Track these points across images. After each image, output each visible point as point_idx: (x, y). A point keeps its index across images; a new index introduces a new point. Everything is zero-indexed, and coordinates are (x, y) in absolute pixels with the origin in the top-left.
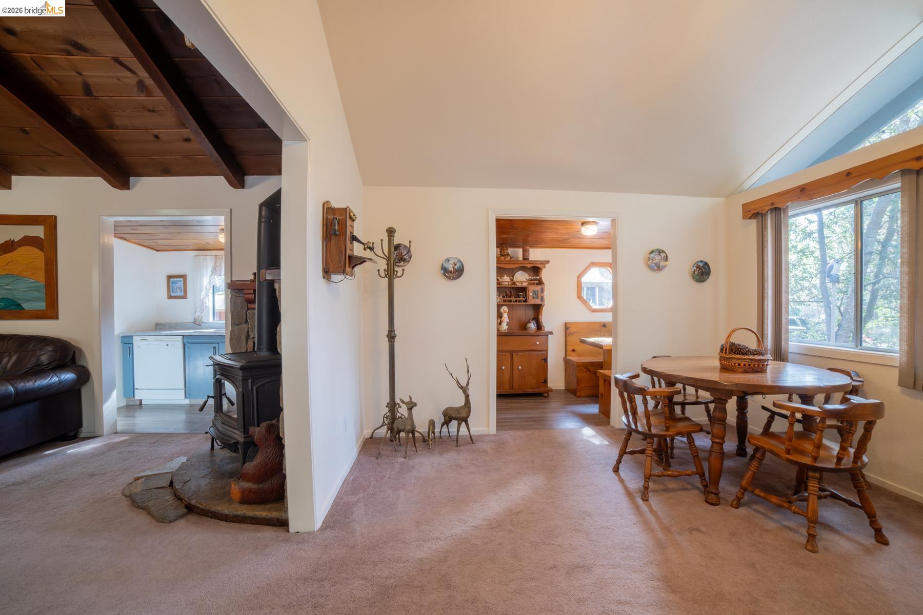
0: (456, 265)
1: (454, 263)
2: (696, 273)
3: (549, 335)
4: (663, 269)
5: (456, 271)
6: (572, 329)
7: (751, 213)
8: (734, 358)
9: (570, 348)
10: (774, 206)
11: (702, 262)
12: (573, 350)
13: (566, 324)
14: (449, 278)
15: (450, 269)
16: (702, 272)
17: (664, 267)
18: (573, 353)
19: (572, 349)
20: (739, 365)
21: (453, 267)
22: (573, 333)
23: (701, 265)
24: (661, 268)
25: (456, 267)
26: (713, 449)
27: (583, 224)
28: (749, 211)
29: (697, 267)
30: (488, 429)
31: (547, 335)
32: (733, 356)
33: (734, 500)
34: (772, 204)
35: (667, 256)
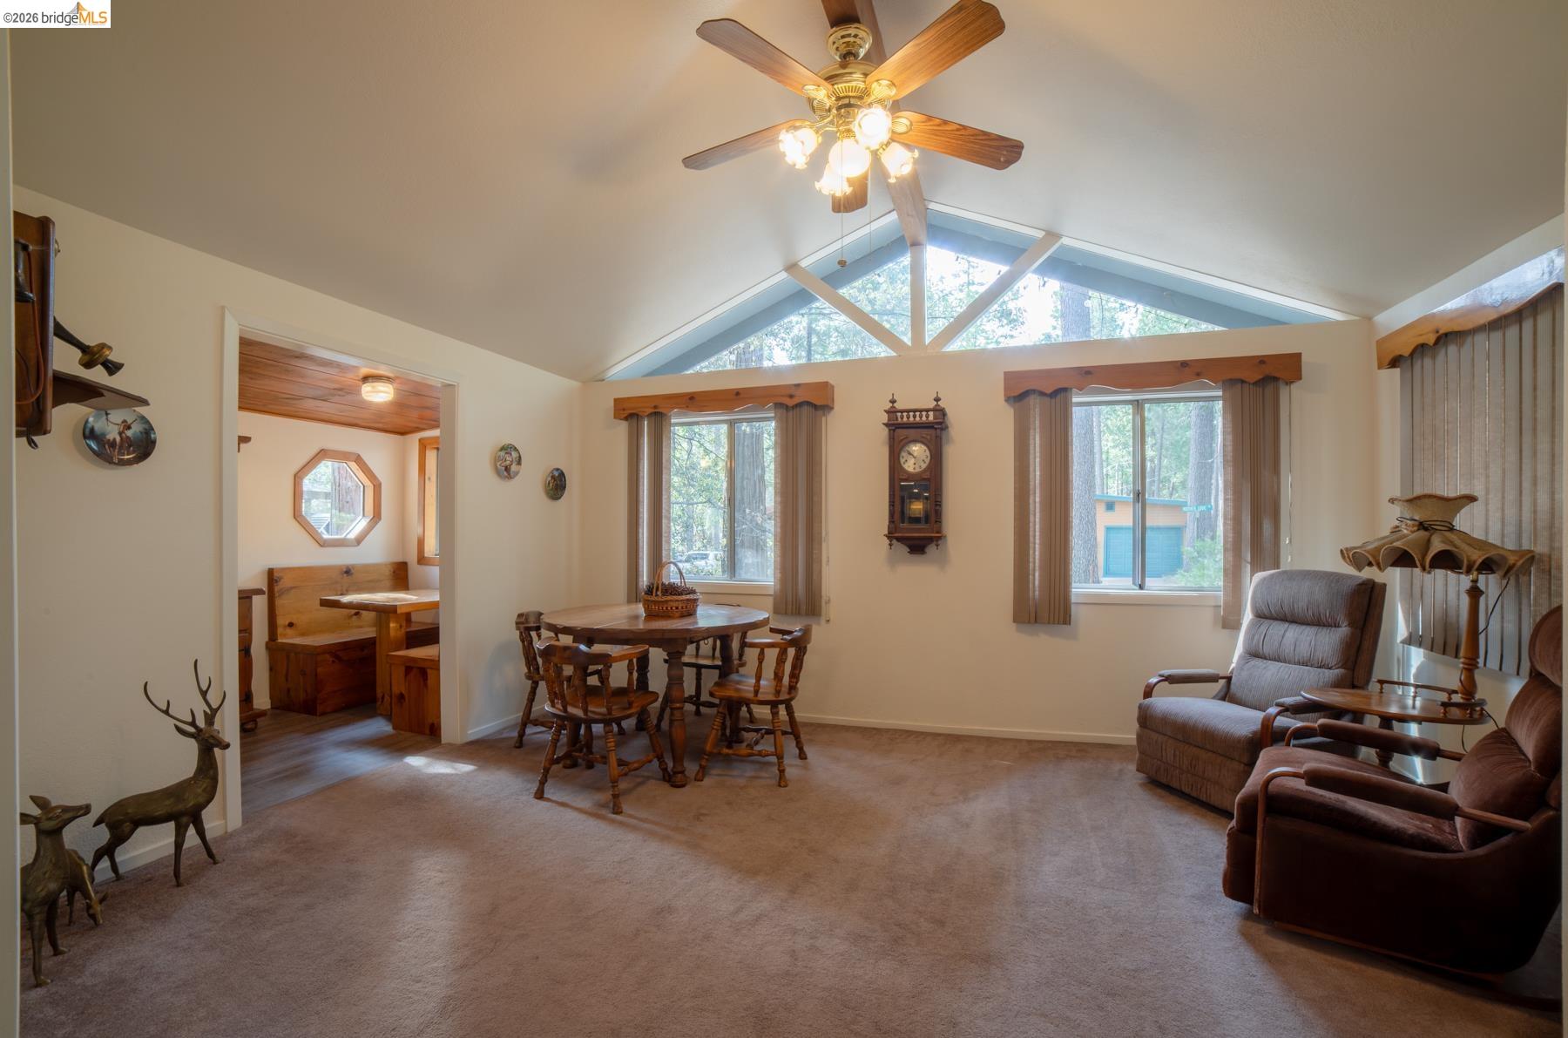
0: (129, 427)
1: (125, 421)
2: (551, 485)
3: (254, 597)
4: (515, 476)
5: (127, 444)
6: (285, 582)
7: (625, 412)
8: (671, 600)
9: (282, 621)
10: (656, 410)
11: (558, 469)
12: (291, 625)
13: (271, 572)
14: (109, 460)
15: (110, 437)
16: (557, 485)
17: (517, 473)
18: (289, 631)
19: (287, 623)
20: (677, 608)
21: (120, 434)
22: (288, 590)
23: (556, 474)
24: (512, 474)
25: (129, 433)
26: (673, 718)
27: (366, 379)
28: (624, 410)
29: (553, 477)
30: (223, 822)
31: (250, 598)
32: (669, 598)
33: (699, 771)
34: (655, 407)
35: (520, 457)
